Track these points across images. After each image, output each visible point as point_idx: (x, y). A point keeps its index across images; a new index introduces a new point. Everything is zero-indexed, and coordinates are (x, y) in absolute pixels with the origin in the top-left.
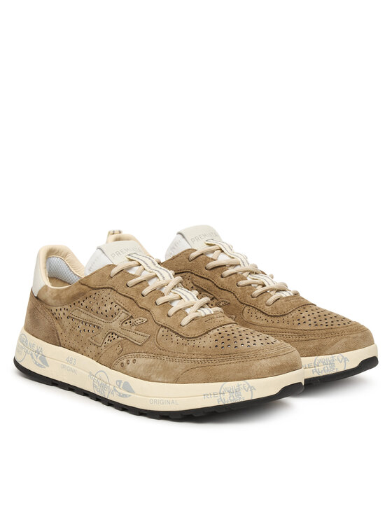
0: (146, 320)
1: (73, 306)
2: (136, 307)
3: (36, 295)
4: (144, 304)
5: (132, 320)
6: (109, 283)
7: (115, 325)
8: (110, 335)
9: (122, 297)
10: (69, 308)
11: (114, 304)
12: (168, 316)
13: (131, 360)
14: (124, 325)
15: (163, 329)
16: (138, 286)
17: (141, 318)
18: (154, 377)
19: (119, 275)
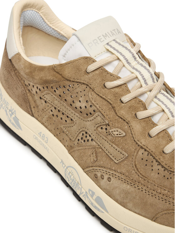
0: (124, 134)
1: (46, 88)
2: (113, 113)
3: (10, 58)
4: (122, 113)
5: (108, 128)
6: (85, 79)
7: (89, 125)
8: (84, 133)
9: (98, 98)
10: (42, 89)
11: (90, 104)
12: (150, 136)
13: (106, 177)
14: (99, 129)
15: (143, 151)
16: (117, 90)
17: (119, 130)
18: (130, 205)
19: (97, 72)
